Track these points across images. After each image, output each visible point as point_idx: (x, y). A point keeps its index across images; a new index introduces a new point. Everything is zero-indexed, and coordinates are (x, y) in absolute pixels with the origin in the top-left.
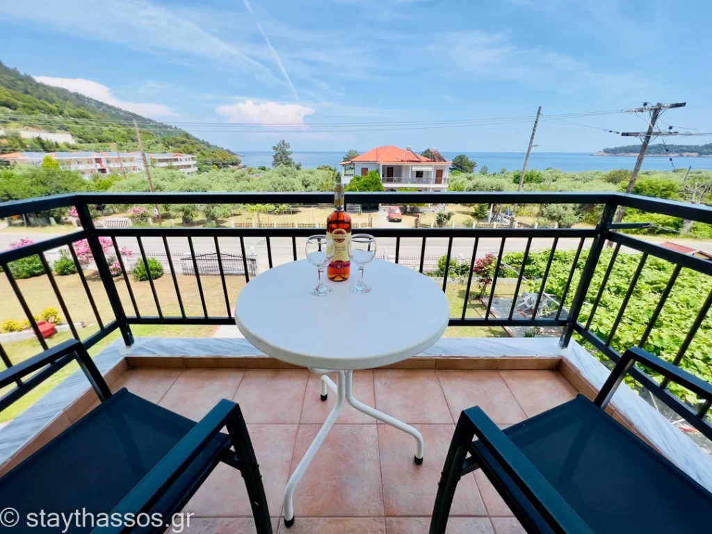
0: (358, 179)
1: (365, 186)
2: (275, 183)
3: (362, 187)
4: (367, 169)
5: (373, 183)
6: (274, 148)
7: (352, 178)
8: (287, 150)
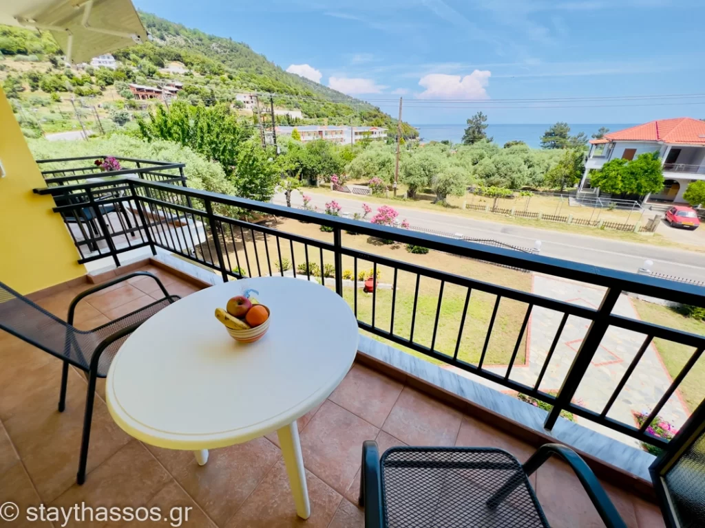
0: (620, 164)
1: (632, 173)
2: (498, 163)
3: (624, 175)
4: (634, 151)
5: (646, 171)
6: (469, 121)
7: (606, 161)
8: (483, 123)
